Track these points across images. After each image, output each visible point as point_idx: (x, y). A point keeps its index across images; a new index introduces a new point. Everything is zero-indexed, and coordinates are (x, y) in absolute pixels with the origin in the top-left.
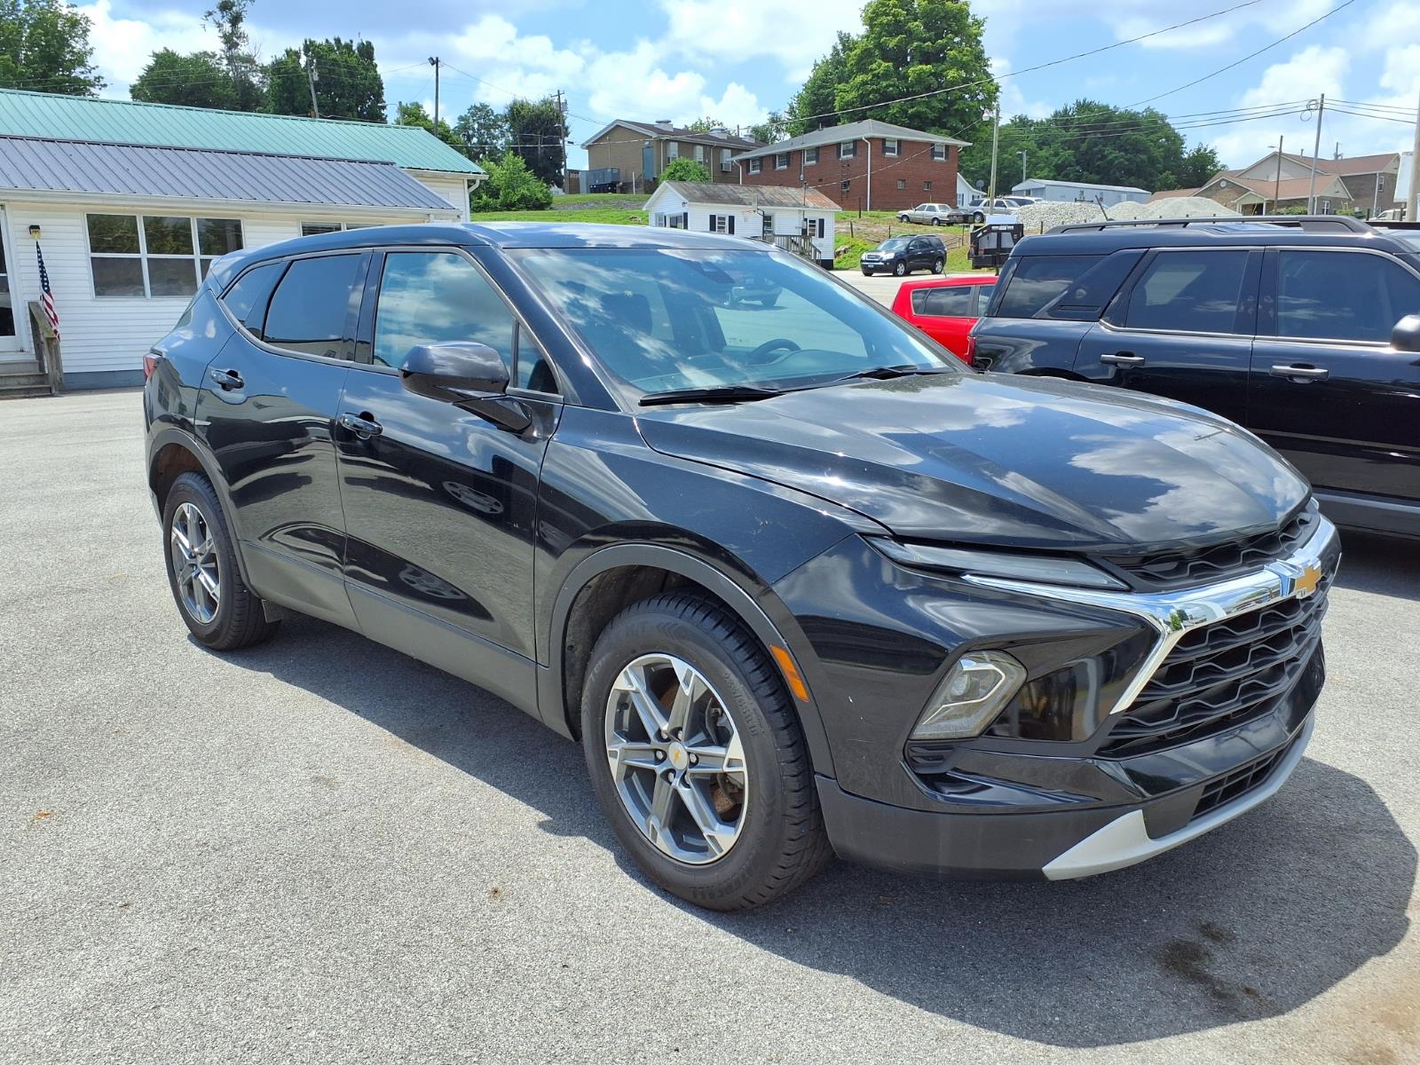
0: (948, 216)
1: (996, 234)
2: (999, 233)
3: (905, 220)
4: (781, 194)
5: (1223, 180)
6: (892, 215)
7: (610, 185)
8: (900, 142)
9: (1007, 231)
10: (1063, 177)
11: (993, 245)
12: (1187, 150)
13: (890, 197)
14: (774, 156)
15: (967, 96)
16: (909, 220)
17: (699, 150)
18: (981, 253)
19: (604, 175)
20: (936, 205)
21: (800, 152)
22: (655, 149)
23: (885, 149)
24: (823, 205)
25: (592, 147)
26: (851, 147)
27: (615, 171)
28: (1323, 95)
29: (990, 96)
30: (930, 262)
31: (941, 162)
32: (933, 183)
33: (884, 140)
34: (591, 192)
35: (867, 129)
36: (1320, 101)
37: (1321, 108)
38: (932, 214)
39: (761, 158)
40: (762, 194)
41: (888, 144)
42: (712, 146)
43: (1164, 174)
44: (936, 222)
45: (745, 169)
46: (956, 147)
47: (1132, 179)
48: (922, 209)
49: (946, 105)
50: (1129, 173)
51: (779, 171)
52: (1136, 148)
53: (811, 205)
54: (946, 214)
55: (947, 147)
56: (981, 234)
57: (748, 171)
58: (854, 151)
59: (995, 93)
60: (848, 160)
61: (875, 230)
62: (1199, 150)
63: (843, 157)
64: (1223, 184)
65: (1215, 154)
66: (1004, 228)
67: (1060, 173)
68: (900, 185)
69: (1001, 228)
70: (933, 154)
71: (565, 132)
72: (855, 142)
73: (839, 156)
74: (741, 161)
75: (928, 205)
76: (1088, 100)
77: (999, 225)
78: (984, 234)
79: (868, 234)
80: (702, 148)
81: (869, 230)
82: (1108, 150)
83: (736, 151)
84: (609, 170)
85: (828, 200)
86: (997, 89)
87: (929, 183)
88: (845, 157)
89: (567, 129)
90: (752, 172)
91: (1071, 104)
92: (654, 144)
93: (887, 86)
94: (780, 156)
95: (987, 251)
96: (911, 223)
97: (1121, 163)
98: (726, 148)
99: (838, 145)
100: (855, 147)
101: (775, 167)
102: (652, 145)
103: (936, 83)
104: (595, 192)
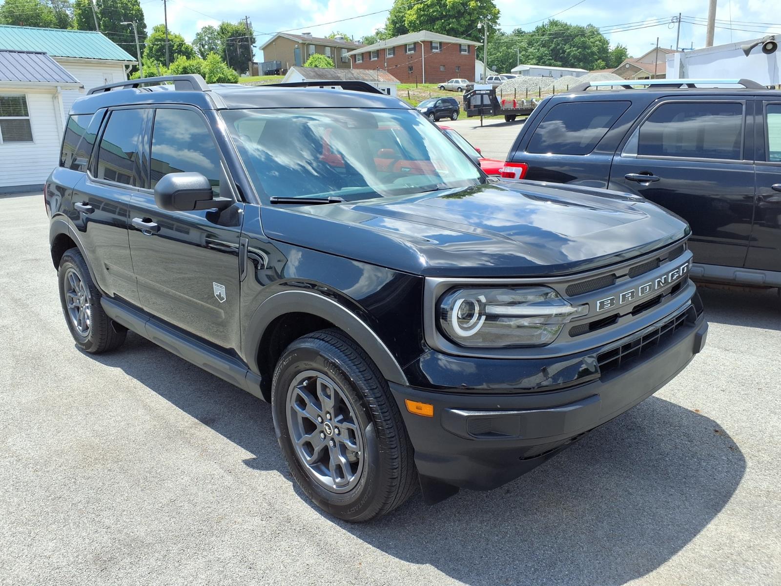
0: (467, 86)
1: (480, 96)
2: (482, 95)
3: (442, 89)
4: (364, 74)
5: (627, 63)
6: (436, 86)
7: (275, 70)
8: (441, 43)
9: (486, 94)
10: (542, 63)
11: (479, 103)
12: (611, 48)
13: (434, 76)
14: (370, 52)
15: (481, 17)
16: (444, 89)
17: (328, 50)
18: (472, 107)
19: (272, 65)
20: (460, 80)
21: (384, 50)
22: (301, 49)
23: (432, 48)
24: (389, 80)
25: (265, 48)
26: (412, 46)
27: (279, 62)
28: (680, 14)
29: (494, 16)
30: (450, 113)
31: (465, 55)
32: (461, 68)
33: (431, 42)
34: (265, 75)
35: (422, 36)
36: (678, 17)
37: (680, 21)
38: (457, 84)
39: (363, 54)
40: (353, 74)
41: (434, 45)
42: (335, 47)
43: (599, 61)
44: (460, 90)
45: (354, 60)
46: (474, 46)
47: (581, 64)
48: (452, 82)
49: (470, 22)
50: (580, 60)
51: (373, 61)
52: (584, 46)
53: (382, 80)
54: (465, 85)
55: (469, 46)
56: (469, 96)
57: (355, 61)
58: (414, 49)
59: (497, 15)
60: (411, 54)
61: (424, 95)
62: (618, 47)
63: (408, 53)
64: (627, 66)
65: (626, 49)
66: (484, 92)
67: (540, 61)
68: (442, 69)
69: (482, 92)
70: (461, 50)
71: (253, 41)
72: (415, 44)
73: (406, 52)
74: (351, 56)
75: (455, 80)
76: (556, 20)
77: (480, 90)
78: (471, 96)
79: (419, 97)
80: (329, 48)
81: (420, 95)
82: (567, 47)
83: (350, 50)
84: (275, 62)
85: (392, 77)
86: (499, 12)
87: (459, 67)
88: (410, 52)
89: (254, 39)
90: (358, 62)
91: (546, 22)
92: (301, 46)
93: (433, 12)
94: (373, 52)
95: (475, 106)
96: (446, 90)
97: (574, 54)
98: (344, 48)
99: (406, 45)
100: (415, 46)
101: (370, 59)
102: (299, 47)
103: (463, 8)
104: (267, 75)
